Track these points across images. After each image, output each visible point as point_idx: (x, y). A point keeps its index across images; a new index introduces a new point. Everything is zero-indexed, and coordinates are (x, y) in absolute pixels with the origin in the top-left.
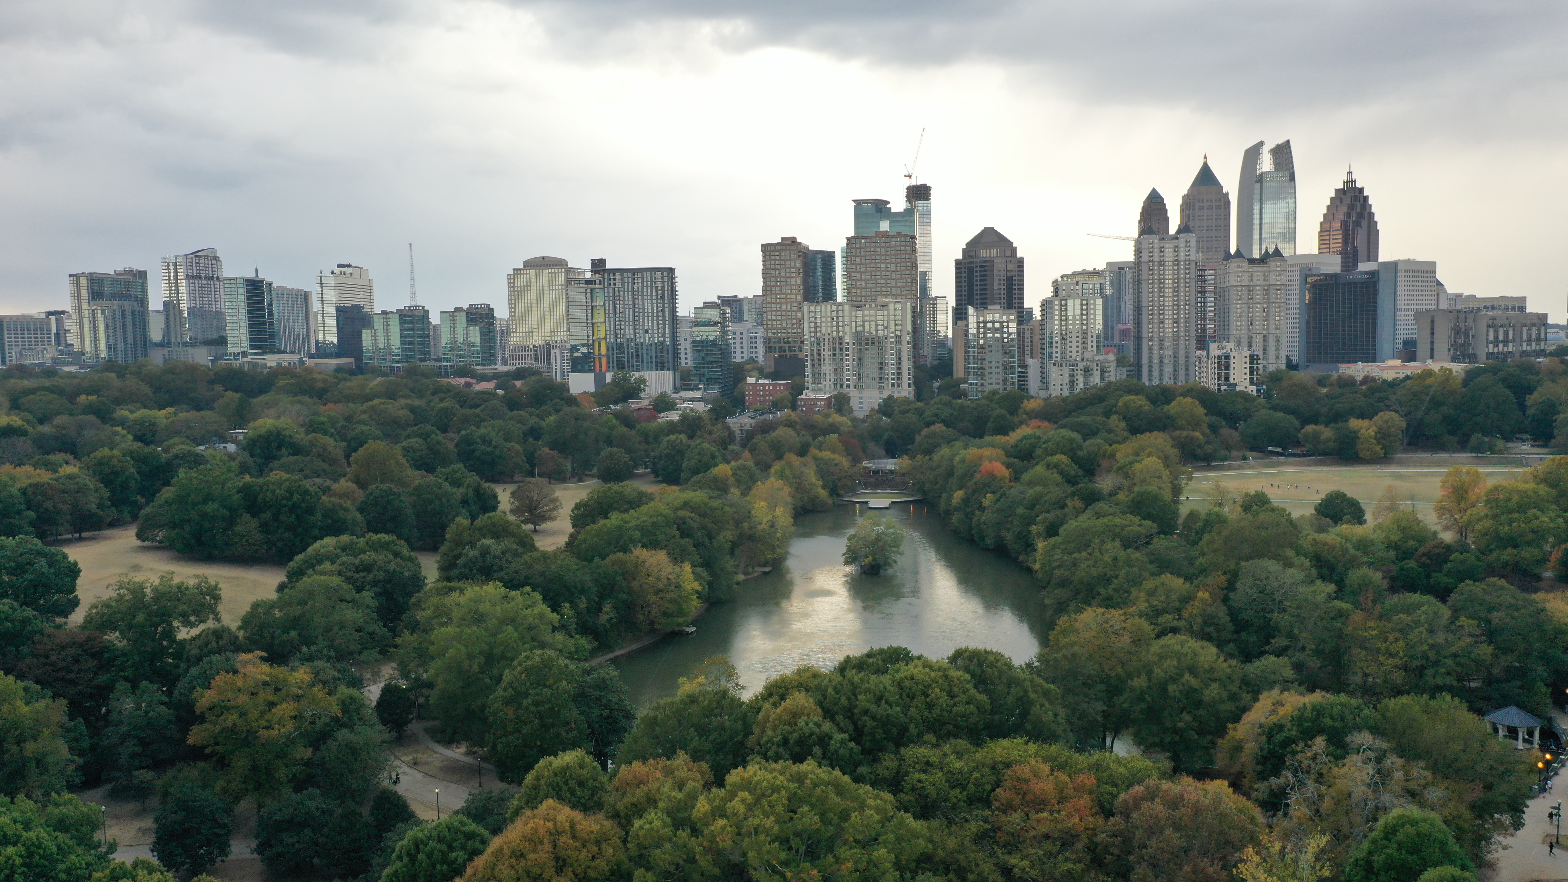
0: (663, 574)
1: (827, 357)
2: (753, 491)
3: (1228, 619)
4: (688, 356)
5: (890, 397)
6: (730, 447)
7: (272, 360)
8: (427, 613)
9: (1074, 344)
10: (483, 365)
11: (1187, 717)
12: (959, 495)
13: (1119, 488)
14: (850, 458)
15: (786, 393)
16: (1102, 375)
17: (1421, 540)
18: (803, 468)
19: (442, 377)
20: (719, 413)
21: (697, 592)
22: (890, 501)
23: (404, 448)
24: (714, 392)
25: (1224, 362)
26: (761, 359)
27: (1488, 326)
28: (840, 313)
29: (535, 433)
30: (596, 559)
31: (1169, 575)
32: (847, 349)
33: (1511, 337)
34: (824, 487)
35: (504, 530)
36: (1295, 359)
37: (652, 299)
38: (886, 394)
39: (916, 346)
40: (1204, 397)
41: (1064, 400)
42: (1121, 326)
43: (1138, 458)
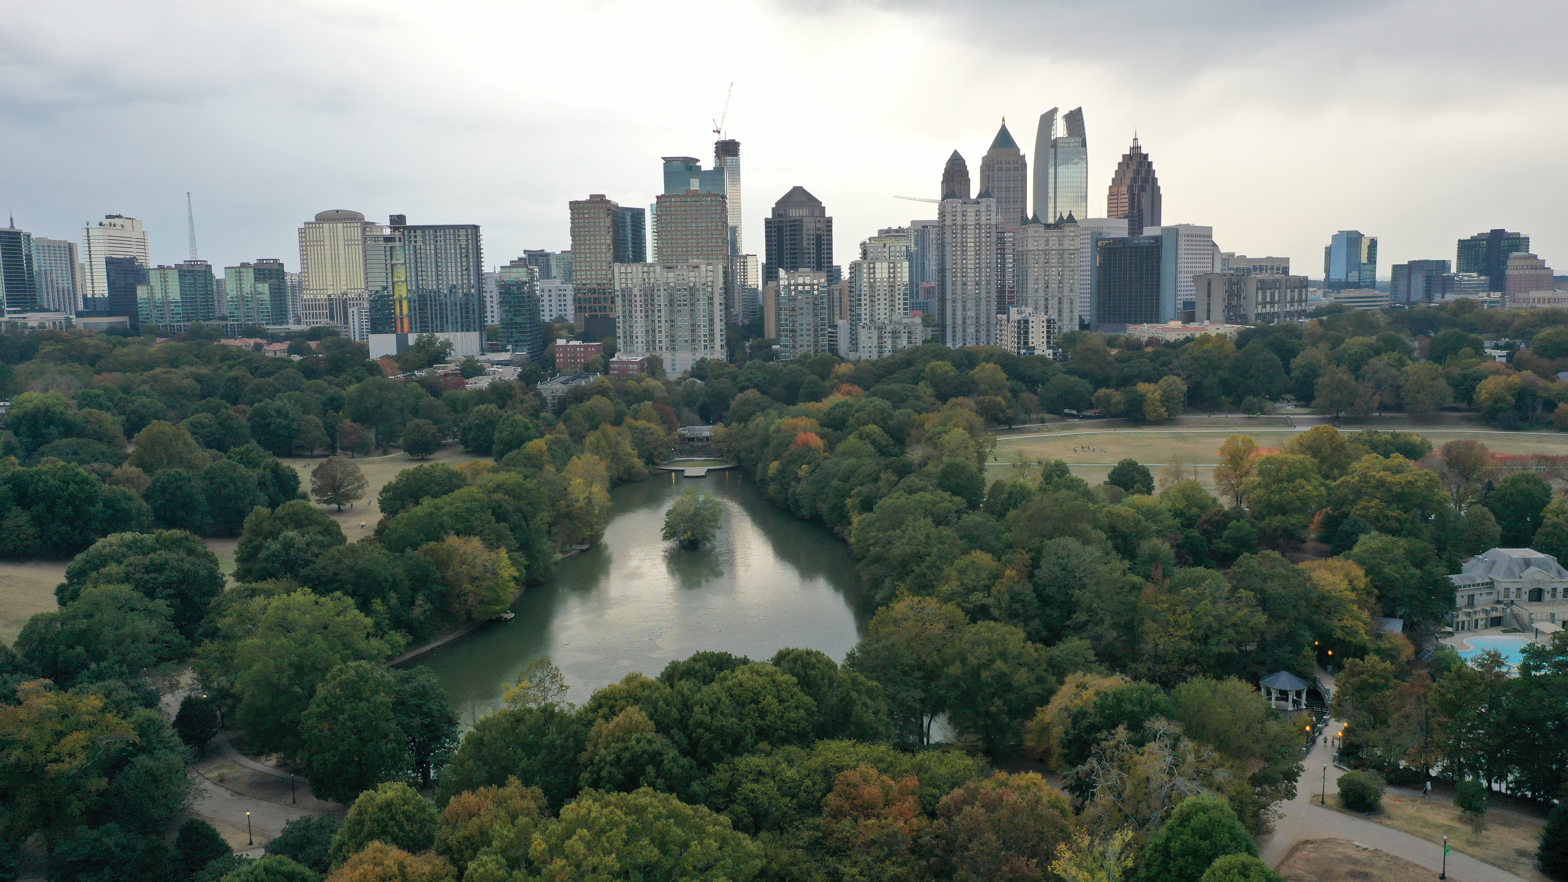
0: (479, 562)
1: (639, 319)
2: (569, 467)
3: (1034, 595)
4: (495, 314)
5: (703, 360)
6: (542, 415)
7: (33, 319)
8: (228, 620)
9: (882, 307)
10: (274, 324)
11: (998, 702)
12: (774, 466)
13: (929, 459)
14: (666, 426)
15: (598, 356)
16: (909, 337)
17: (1203, 508)
18: (619, 438)
19: (228, 337)
20: (528, 379)
21: (515, 578)
22: (705, 469)
23: (191, 424)
24: (523, 353)
25: (1023, 327)
26: (570, 318)
27: (1257, 289)
28: (652, 275)
29: (334, 404)
30: (409, 550)
31: (978, 551)
32: (659, 311)
33: (1277, 299)
34: (639, 457)
35: (307, 518)
36: (1087, 319)
37: (456, 258)
38: (699, 356)
39: (728, 306)
40: (1006, 362)
41: (874, 364)
42: (925, 284)
43: (946, 428)
